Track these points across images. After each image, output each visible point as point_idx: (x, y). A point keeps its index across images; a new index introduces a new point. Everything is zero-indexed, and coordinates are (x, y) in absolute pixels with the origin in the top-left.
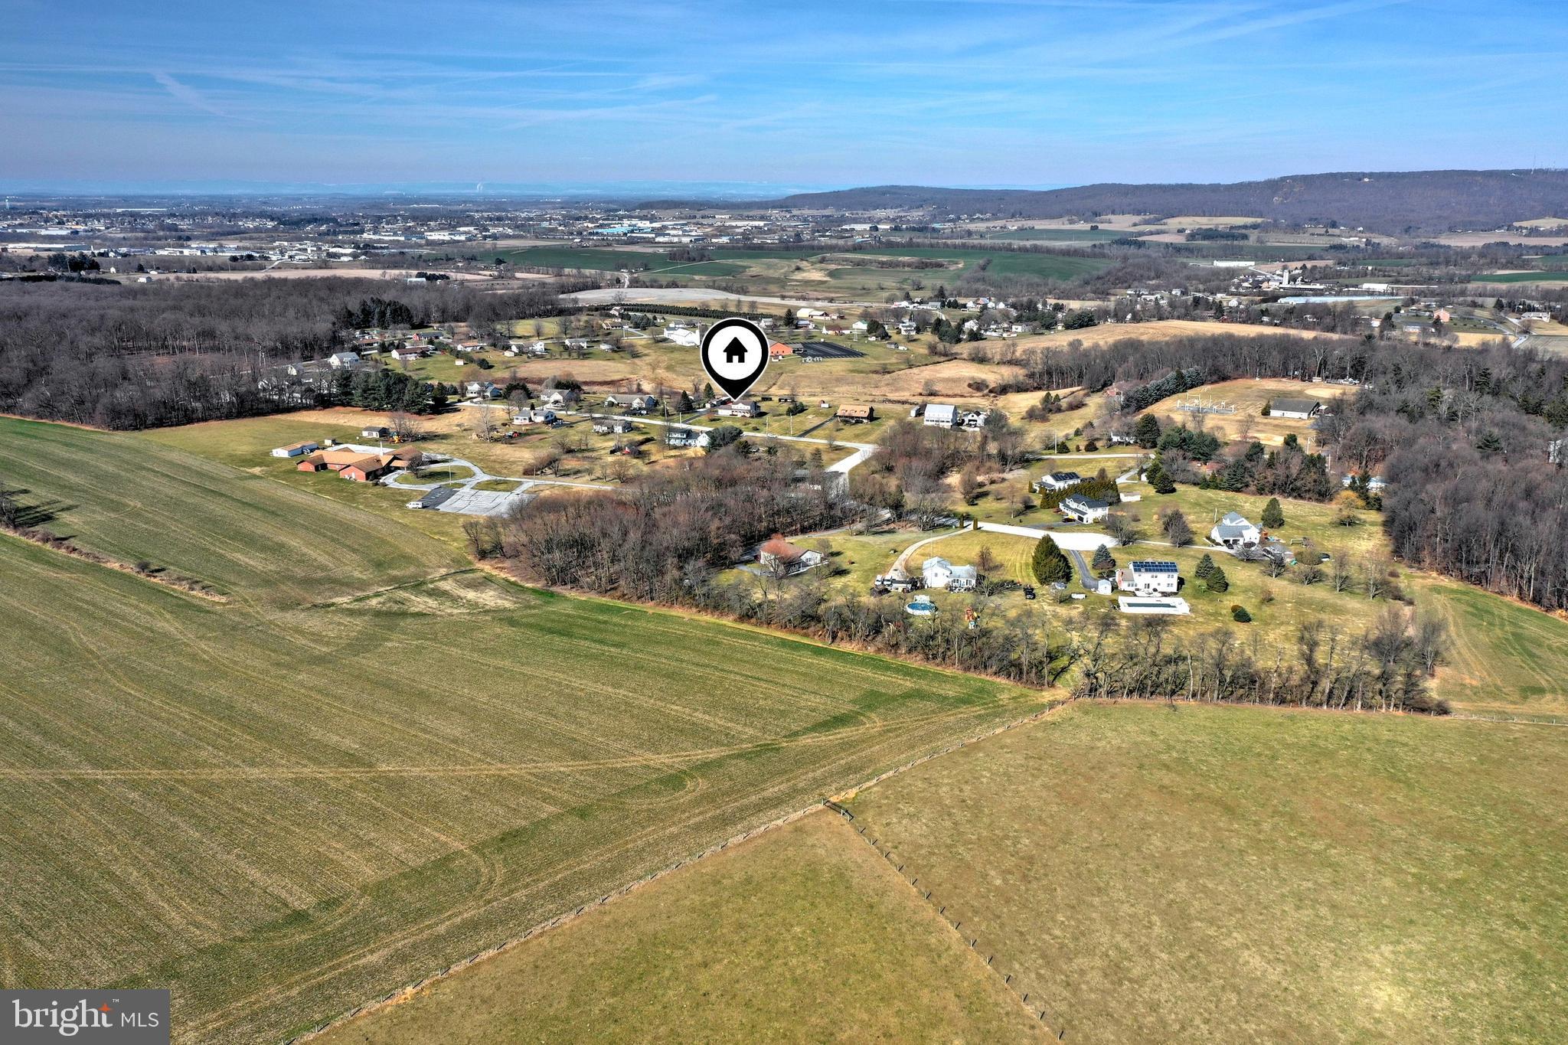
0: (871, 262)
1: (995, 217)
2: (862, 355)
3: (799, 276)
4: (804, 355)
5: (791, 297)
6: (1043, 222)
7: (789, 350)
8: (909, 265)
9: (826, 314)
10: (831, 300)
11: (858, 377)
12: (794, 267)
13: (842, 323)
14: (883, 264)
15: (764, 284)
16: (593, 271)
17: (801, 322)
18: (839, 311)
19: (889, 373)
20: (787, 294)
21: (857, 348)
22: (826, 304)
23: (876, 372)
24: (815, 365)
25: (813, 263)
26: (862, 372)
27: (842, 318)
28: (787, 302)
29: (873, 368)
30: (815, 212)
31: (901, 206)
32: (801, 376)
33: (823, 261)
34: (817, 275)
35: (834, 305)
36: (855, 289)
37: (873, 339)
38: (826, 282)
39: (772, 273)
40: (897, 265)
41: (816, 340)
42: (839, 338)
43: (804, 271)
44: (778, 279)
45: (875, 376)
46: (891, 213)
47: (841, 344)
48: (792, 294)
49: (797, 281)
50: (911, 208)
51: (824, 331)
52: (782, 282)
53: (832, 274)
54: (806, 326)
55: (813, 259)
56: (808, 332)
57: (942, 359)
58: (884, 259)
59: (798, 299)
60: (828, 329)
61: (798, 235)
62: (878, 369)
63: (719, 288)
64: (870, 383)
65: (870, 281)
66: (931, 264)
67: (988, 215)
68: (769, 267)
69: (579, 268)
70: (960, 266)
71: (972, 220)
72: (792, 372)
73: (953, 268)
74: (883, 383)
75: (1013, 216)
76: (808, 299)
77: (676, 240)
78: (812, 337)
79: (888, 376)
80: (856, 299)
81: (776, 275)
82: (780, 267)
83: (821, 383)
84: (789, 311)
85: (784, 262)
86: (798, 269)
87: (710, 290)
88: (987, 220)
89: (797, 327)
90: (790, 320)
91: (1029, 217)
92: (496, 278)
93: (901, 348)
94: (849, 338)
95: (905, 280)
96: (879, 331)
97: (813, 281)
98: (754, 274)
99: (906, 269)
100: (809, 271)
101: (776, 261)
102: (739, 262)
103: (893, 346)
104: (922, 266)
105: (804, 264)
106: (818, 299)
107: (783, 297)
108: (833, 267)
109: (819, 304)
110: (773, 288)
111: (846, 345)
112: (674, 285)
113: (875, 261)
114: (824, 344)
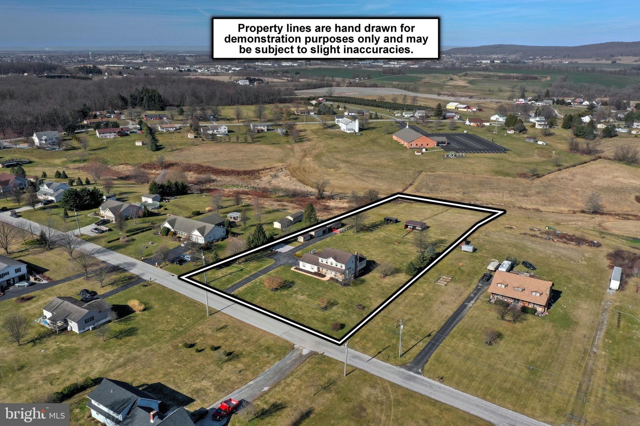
0: (494, 76)
1: (554, 57)
2: (505, 150)
3: (451, 83)
4: (448, 148)
5: (445, 95)
6: (582, 60)
7: (432, 143)
8: (517, 78)
9: (468, 107)
10: (471, 97)
11: (505, 180)
12: (449, 78)
13: (480, 114)
14: (500, 77)
15: (429, 88)
16: (339, 79)
17: (448, 114)
18: (478, 105)
19: (538, 176)
20: (442, 93)
21: (499, 142)
22: (467, 99)
23: (523, 175)
24: (457, 162)
25: (460, 77)
26: (508, 175)
27: (480, 110)
28: (441, 98)
29: (519, 170)
30: (463, 56)
31: (505, 53)
32: (440, 176)
33: (466, 75)
34: (462, 83)
35: (473, 101)
36: (484, 91)
37: (512, 132)
38: (467, 86)
39: (436, 81)
40: (509, 78)
41: (459, 131)
42: (480, 130)
43: (455, 80)
44: (440, 84)
45: (523, 181)
46: (500, 56)
47: (482, 136)
48: (446, 93)
49: (450, 85)
50: (510, 54)
51: (467, 123)
52: (441, 86)
53: (470, 82)
54: (452, 117)
55: (461, 74)
56: (453, 123)
57: (586, 158)
58: (501, 74)
59: (449, 95)
60: (470, 121)
61: (453, 64)
62: (525, 170)
63: (401, 88)
64: (517, 190)
65: (494, 87)
66: (530, 77)
67: (550, 57)
68: (435, 78)
69: (333, 77)
70: (548, 79)
71: (542, 59)
72: (432, 170)
73: (543, 80)
74: (533, 191)
75: (564, 57)
76: (456, 96)
77: (392, 66)
78: (457, 128)
79: (537, 181)
80: (486, 96)
81: (438, 82)
82: (442, 78)
83: (462, 186)
84: (439, 105)
85: (444, 76)
86: (451, 79)
87: (395, 89)
88: (550, 59)
89: (445, 118)
90: (440, 112)
91: (573, 58)
92: (289, 81)
93: (540, 143)
94: (490, 129)
95: (515, 86)
96: (518, 125)
97: (460, 86)
98: (425, 81)
99: (515, 80)
100: (457, 80)
101: (440, 75)
102: (419, 76)
103: (532, 141)
104: (525, 79)
105: (455, 77)
106: (462, 96)
107: (439, 94)
108: (472, 78)
109: (463, 99)
110: (436, 89)
111: (487, 137)
112: (375, 86)
113: (496, 76)
114: (466, 135)
